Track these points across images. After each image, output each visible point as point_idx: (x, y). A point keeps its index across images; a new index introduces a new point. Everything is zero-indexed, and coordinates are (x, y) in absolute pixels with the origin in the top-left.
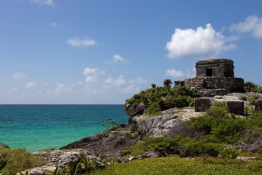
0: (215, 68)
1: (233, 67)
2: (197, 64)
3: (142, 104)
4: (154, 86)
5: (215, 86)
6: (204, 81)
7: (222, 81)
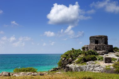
0: (100, 40)
1: (107, 39)
2: (90, 38)
3: (70, 58)
4: (73, 49)
5: (101, 49)
6: (96, 47)
7: (104, 46)
